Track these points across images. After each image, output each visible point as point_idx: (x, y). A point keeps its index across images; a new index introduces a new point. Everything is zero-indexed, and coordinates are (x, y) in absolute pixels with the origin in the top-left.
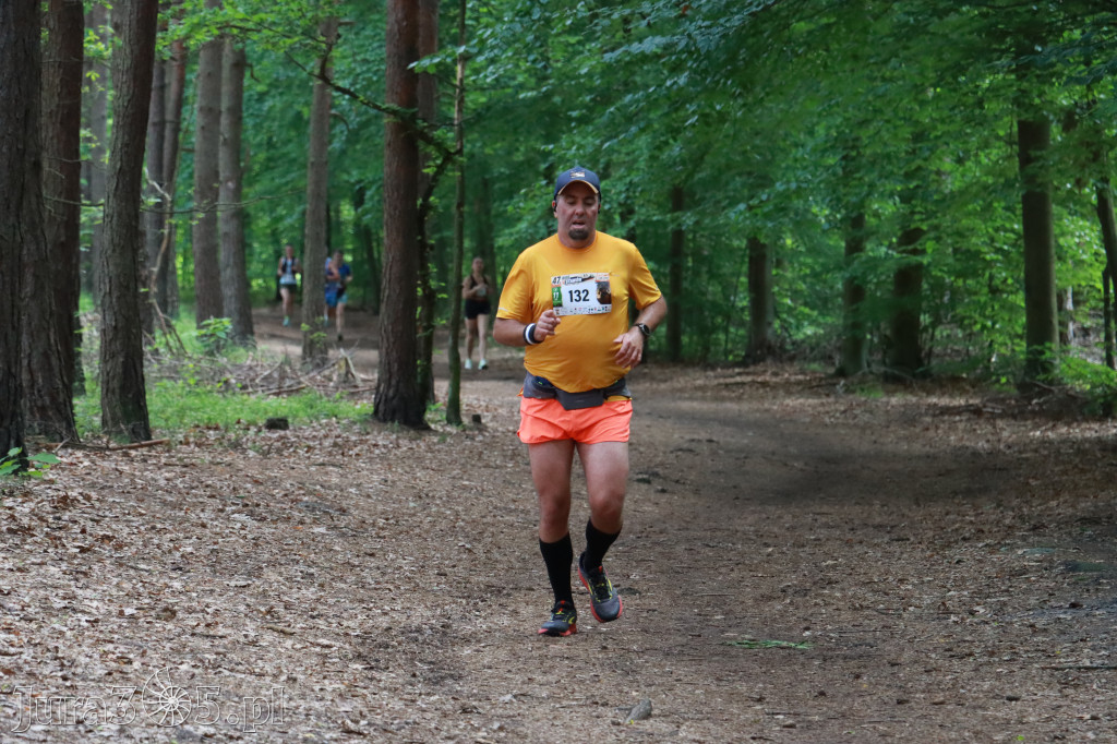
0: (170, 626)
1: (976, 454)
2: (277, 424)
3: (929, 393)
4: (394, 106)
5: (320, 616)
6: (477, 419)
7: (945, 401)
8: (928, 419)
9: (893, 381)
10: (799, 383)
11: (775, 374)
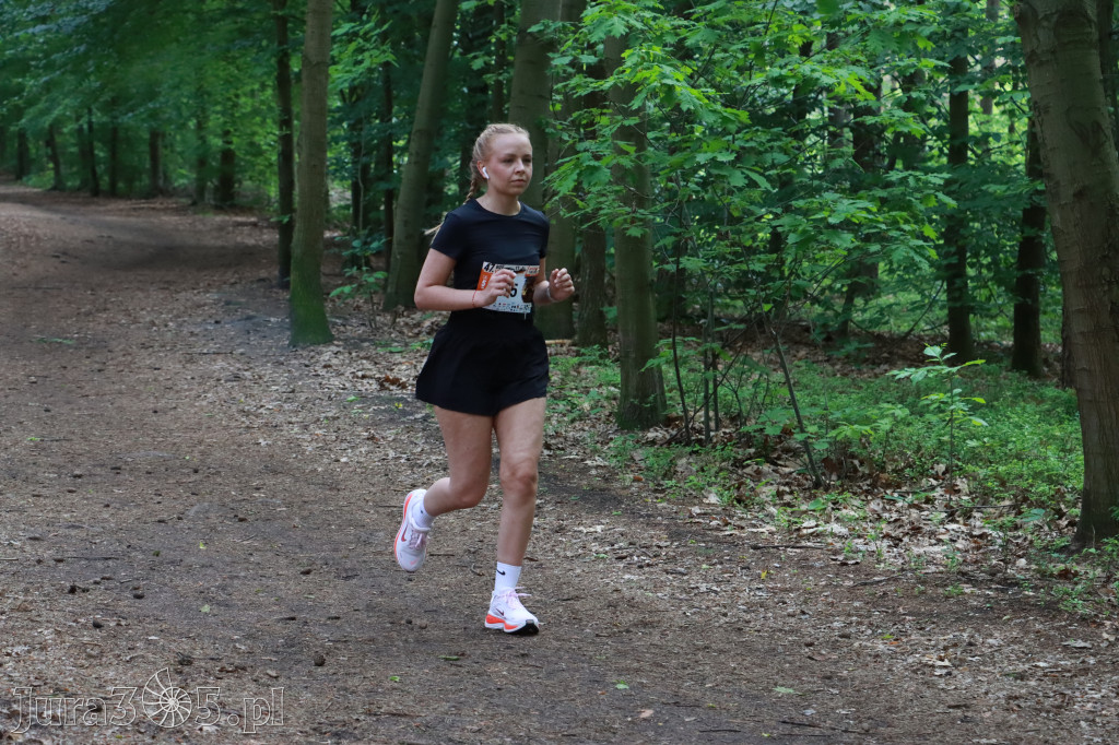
1: (247, 247)
3: (237, 215)
7: (239, 219)
8: (231, 228)
9: (219, 209)
10: (172, 208)
11: (161, 204)
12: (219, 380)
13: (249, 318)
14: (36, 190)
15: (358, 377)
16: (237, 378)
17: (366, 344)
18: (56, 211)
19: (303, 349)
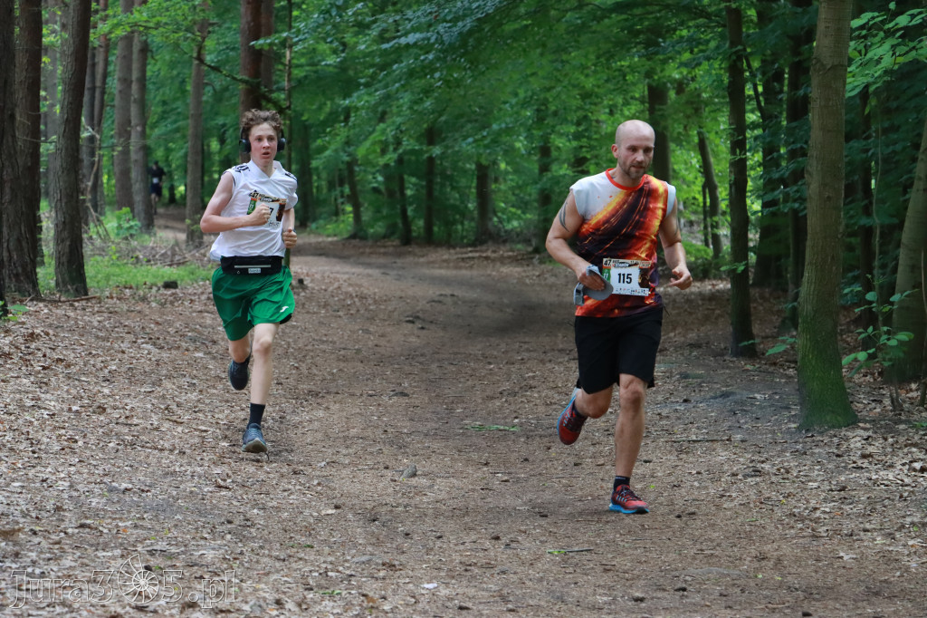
0: (102, 418)
2: (170, 285)
4: (245, 77)
5: (200, 411)
6: (301, 281)
10: (509, 257)
11: (494, 252)
12: (734, 475)
13: (725, 395)
14: (330, 239)
15: (915, 470)
16: (757, 472)
17: (902, 427)
18: (369, 265)
19: (821, 433)
